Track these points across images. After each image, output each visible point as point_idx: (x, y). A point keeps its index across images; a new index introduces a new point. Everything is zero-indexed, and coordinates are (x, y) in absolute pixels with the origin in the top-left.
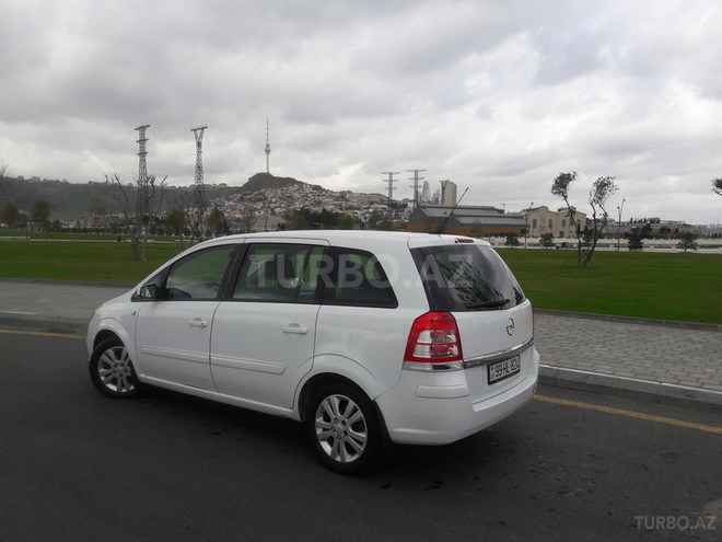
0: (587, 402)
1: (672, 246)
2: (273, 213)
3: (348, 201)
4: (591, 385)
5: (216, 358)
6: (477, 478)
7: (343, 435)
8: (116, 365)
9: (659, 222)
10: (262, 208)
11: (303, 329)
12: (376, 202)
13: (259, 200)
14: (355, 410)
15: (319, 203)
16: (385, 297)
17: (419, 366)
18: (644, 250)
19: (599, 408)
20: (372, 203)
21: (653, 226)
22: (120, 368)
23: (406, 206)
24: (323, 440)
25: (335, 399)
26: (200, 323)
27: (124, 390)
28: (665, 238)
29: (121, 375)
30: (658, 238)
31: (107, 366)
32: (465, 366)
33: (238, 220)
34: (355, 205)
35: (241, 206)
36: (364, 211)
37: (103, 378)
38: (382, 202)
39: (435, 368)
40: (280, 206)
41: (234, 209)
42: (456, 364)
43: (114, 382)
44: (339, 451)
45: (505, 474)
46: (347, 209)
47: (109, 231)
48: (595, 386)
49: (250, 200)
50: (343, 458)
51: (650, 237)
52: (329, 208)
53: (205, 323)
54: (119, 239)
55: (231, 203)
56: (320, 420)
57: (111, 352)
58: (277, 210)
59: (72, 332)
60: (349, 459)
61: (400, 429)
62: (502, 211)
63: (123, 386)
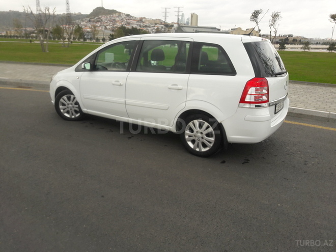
0: (295, 121)
1: (298, 48)
2: (106, 28)
3: (144, 22)
4: (295, 113)
5: (128, 101)
6: (263, 158)
7: (201, 139)
8: (68, 104)
9: (292, 36)
10: (100, 26)
11: (180, 87)
12: (158, 24)
13: (98, 21)
14: (208, 127)
15: (129, 24)
16: (228, 69)
17: (247, 105)
18: (286, 50)
19: (303, 124)
20: (156, 24)
21: (290, 39)
22: (70, 105)
23: (172, 26)
24: (189, 141)
25: (197, 122)
26: (119, 83)
27: (73, 117)
28: (295, 44)
29: (71, 109)
30: (291, 44)
31: (64, 105)
32: (269, 105)
33: (88, 32)
34: (148, 25)
35: (89, 25)
36: (152, 28)
37: (62, 111)
38: (161, 24)
39: (256, 106)
40: (109, 25)
41: (86, 26)
42: (266, 105)
43: (68, 112)
44: (198, 146)
45: (276, 156)
46: (143, 27)
47: (23, 37)
48: (297, 114)
49: (94, 21)
50: (200, 149)
51: (288, 44)
52: (134, 26)
53: (122, 83)
54: (31, 41)
55: (84, 23)
56: (187, 132)
57: (65, 97)
58: (108, 27)
59: (29, 88)
60: (204, 150)
61: (233, 136)
62: (219, 30)
63: (73, 115)
